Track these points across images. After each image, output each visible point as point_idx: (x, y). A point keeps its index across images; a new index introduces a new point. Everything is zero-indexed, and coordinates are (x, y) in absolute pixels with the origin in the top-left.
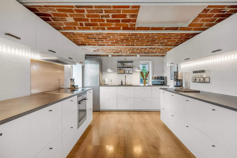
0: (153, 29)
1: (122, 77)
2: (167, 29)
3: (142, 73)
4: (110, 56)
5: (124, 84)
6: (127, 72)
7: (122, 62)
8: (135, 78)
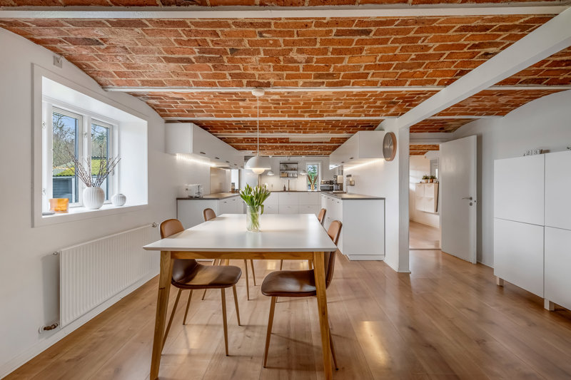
0: (303, 143)
1: (285, 182)
2: (314, 143)
3: (309, 177)
4: (270, 157)
5: (287, 190)
6: (291, 175)
7: (285, 164)
8: (301, 183)
